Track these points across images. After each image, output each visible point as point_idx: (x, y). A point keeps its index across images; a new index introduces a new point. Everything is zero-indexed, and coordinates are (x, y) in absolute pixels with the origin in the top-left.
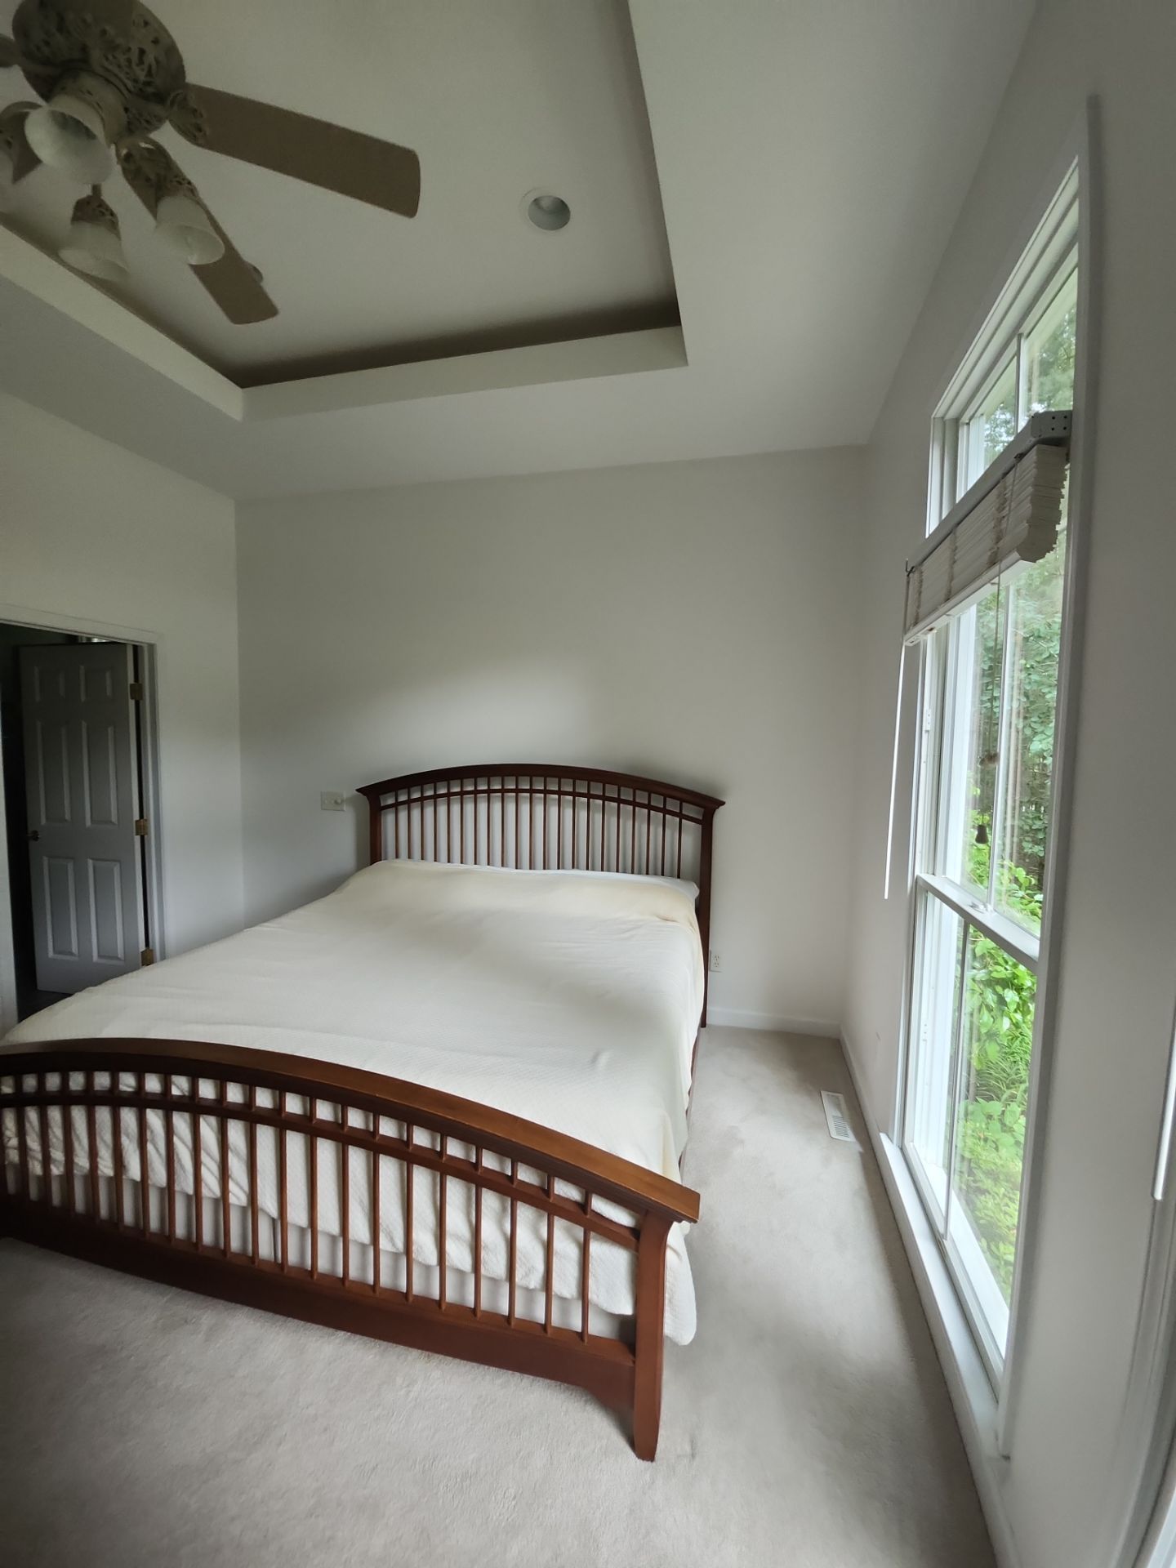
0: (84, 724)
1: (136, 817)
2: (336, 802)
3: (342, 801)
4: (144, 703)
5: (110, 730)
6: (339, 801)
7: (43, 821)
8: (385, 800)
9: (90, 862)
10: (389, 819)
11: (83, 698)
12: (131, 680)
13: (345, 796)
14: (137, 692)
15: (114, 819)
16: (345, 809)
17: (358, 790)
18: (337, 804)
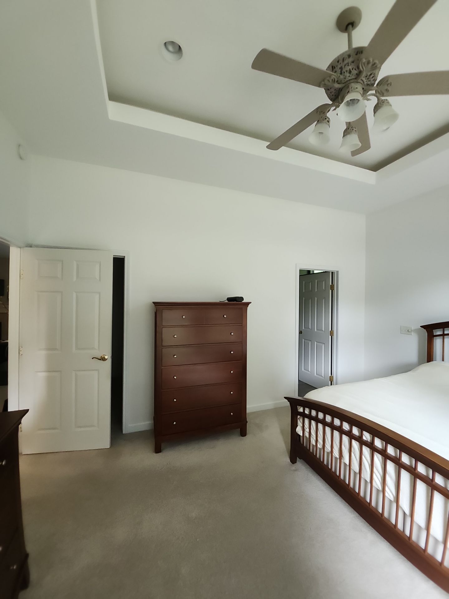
0: (316, 298)
1: (330, 330)
2: (408, 331)
3: (411, 331)
4: (334, 291)
5: (324, 300)
6: (410, 330)
7: (303, 328)
8: (436, 332)
9: (316, 342)
10: (438, 342)
11: (316, 290)
12: (331, 284)
13: (413, 328)
14: (332, 287)
15: (323, 329)
16: (412, 334)
17: (421, 326)
18: (409, 331)
